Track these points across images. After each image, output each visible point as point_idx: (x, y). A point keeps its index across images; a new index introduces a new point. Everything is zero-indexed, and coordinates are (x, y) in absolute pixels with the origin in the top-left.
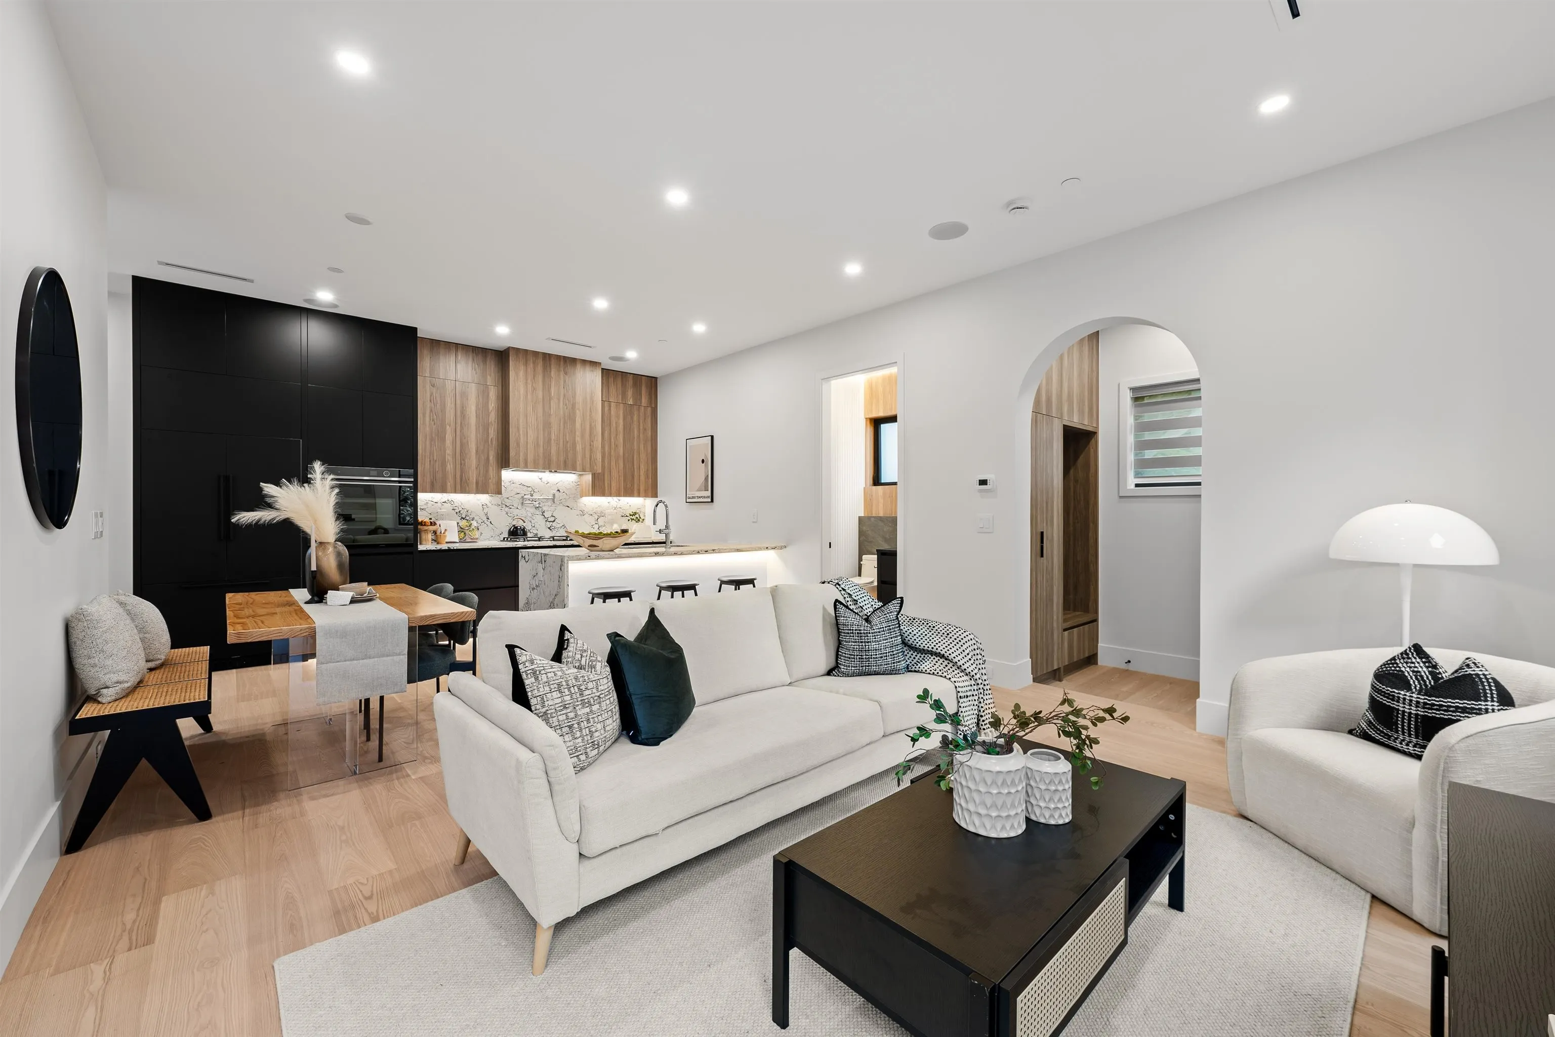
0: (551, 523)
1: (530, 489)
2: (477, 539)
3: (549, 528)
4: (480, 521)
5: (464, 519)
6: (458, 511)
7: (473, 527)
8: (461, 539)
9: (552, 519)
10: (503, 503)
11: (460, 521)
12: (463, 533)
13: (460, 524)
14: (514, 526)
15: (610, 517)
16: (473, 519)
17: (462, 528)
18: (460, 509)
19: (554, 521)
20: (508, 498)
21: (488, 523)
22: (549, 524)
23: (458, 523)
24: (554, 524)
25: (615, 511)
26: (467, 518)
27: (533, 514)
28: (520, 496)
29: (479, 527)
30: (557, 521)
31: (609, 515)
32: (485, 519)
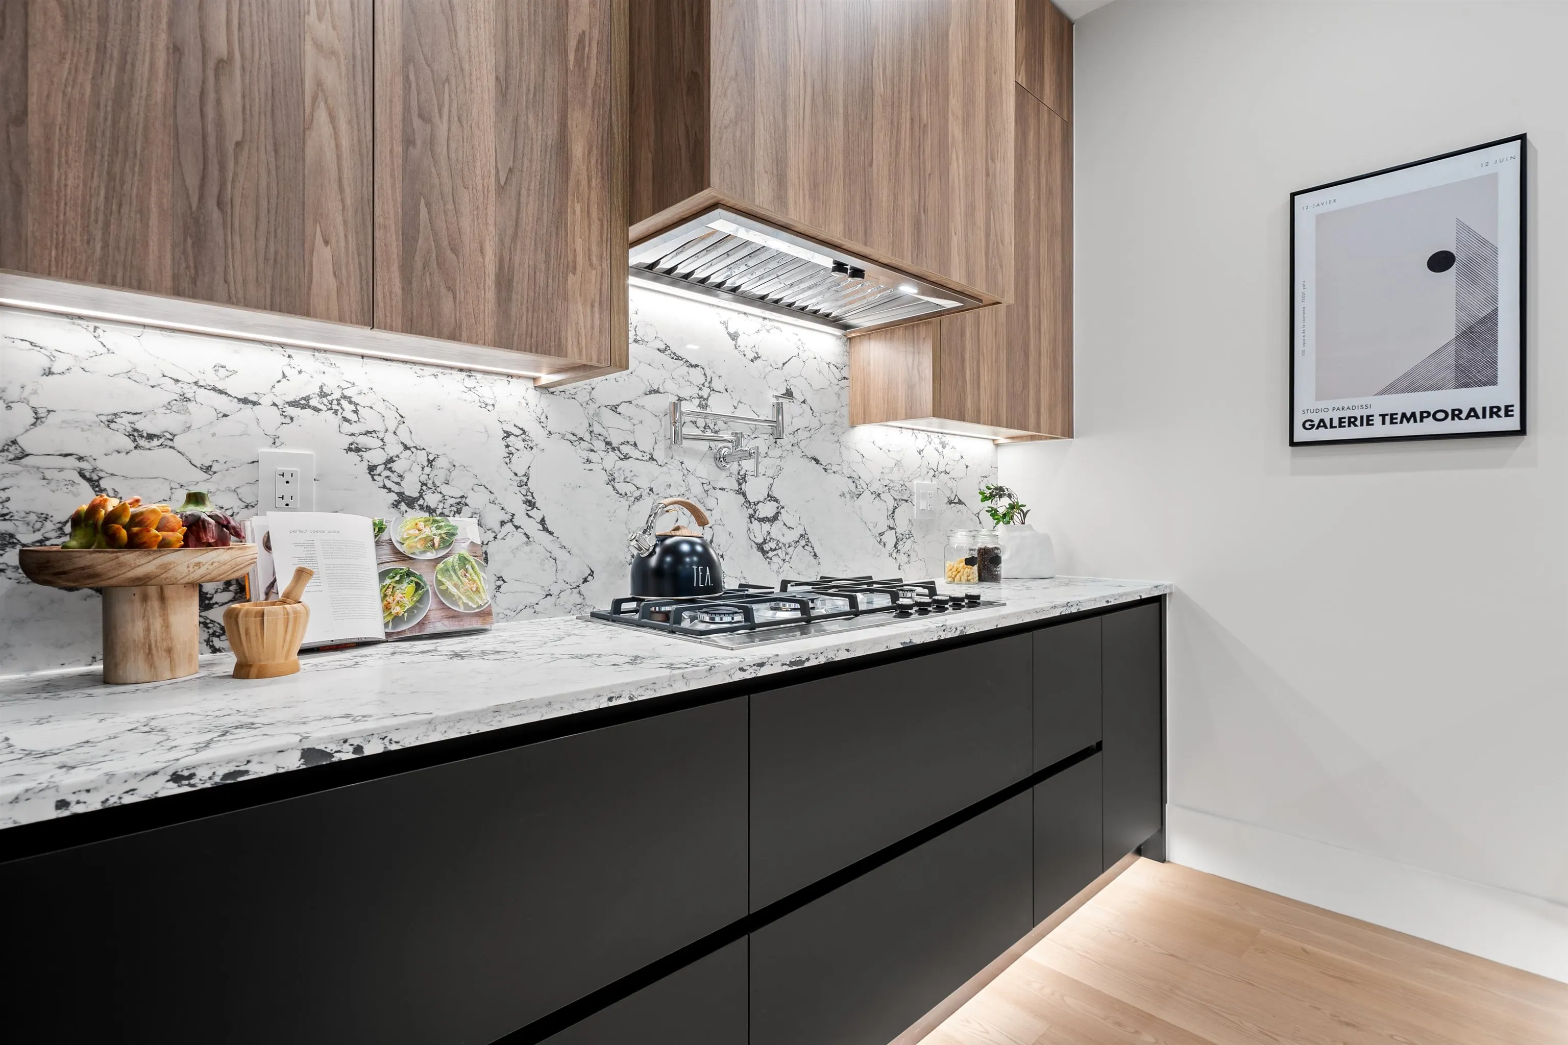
0: (766, 526)
1: (697, 376)
2: (485, 614)
3: (760, 547)
4: (493, 517)
5: (411, 502)
6: (377, 457)
7: (461, 548)
8: (397, 619)
9: (767, 510)
10: (597, 429)
11: (389, 517)
12: (407, 588)
13: (393, 533)
14: (662, 538)
15: (923, 505)
16: (459, 507)
17: (402, 557)
18: (394, 449)
19: (775, 518)
20: (614, 409)
21: (532, 527)
22: (760, 531)
23: (379, 529)
24: (776, 530)
25: (935, 481)
26: (431, 499)
27: (709, 487)
28: (663, 403)
29: (490, 549)
30: (784, 516)
31: (923, 496)
32: (516, 505)
